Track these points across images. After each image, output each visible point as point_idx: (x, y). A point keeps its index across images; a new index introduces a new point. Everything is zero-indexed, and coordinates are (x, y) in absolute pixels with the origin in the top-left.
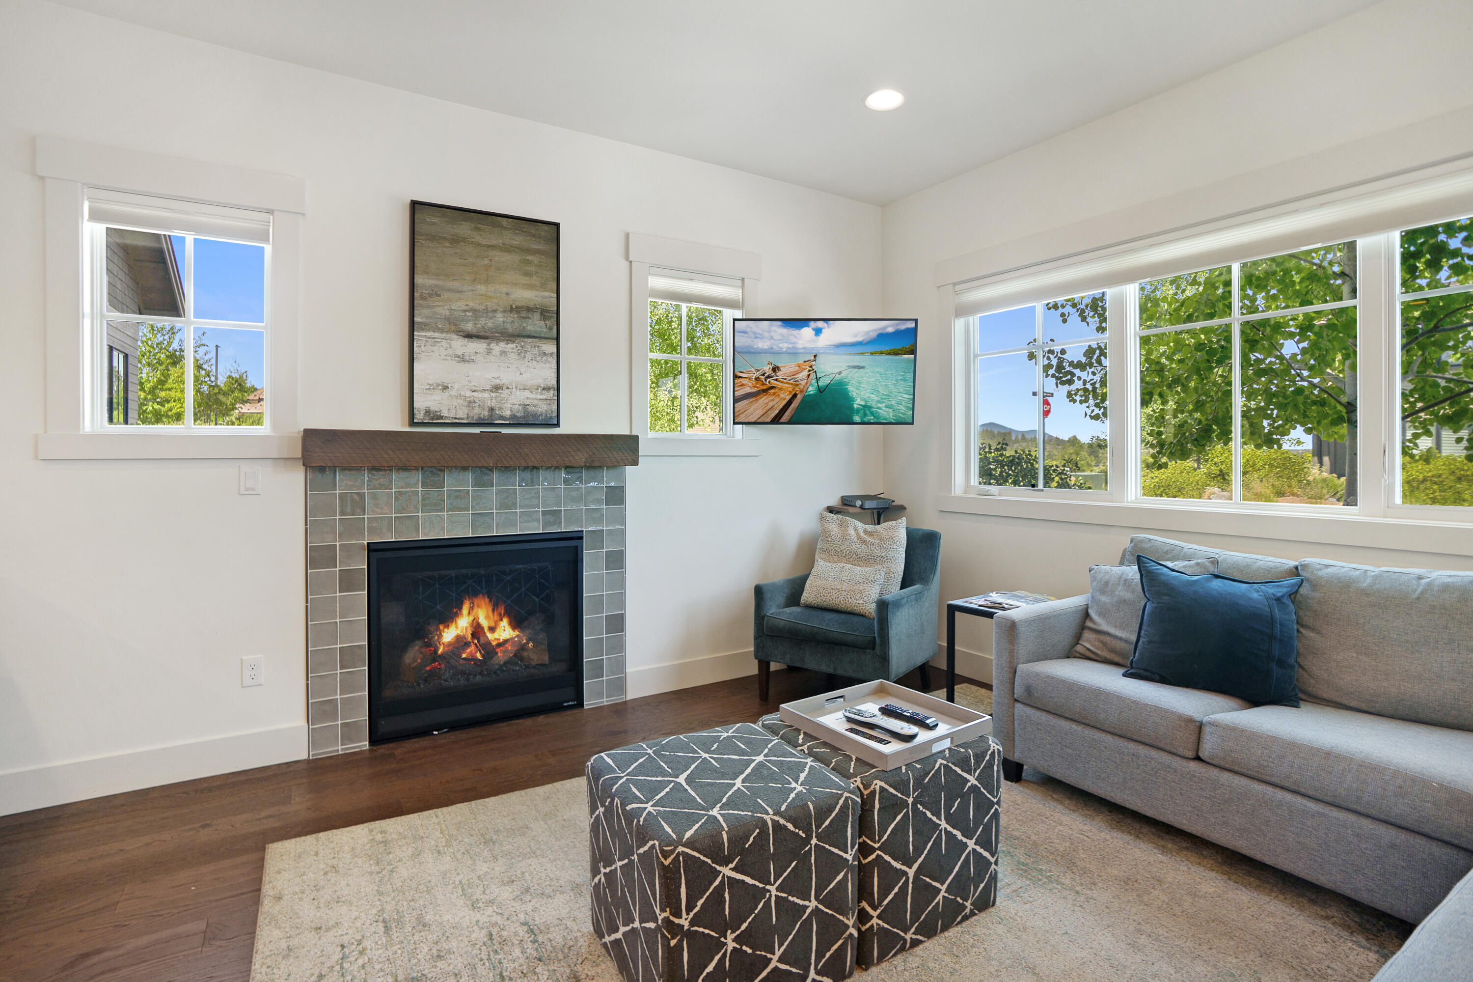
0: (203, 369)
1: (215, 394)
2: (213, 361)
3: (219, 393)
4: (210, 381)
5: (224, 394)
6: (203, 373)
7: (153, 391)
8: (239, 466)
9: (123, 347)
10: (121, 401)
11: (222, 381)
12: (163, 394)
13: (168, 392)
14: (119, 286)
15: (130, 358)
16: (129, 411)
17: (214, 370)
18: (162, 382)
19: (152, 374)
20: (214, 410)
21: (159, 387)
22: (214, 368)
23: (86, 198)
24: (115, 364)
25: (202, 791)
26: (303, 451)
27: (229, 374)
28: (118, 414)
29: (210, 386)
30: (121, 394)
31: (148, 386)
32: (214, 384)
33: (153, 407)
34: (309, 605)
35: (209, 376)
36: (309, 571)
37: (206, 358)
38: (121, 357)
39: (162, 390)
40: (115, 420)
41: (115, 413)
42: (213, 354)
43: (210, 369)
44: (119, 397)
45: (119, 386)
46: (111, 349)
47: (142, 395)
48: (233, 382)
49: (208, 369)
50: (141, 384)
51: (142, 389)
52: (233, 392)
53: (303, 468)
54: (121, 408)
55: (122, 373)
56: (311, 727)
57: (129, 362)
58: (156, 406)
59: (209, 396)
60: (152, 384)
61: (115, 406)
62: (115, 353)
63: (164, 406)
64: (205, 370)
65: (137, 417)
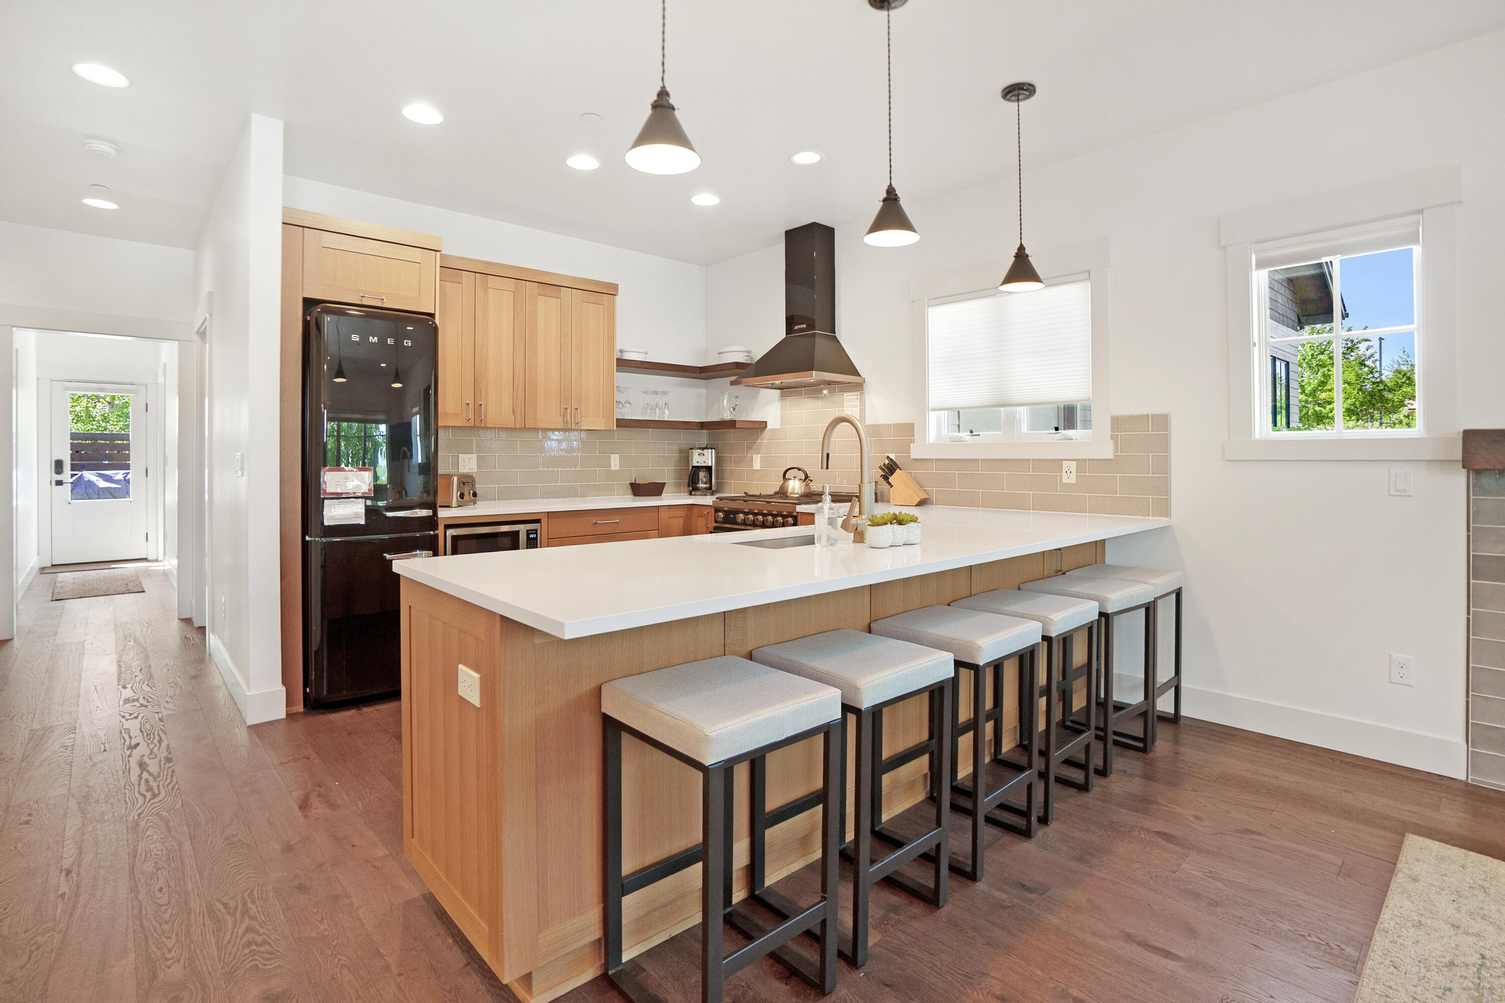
0: (1365, 366)
1: (1380, 391)
2: (1377, 356)
3: (1384, 389)
4: (1373, 377)
5: (1389, 391)
6: (1366, 369)
7: (1313, 393)
8: (1389, 468)
9: (1284, 356)
10: (1284, 406)
11: (1387, 375)
12: (1323, 396)
13: (1328, 393)
14: (1280, 301)
15: (1291, 366)
16: (1291, 414)
17: (1378, 366)
18: (1323, 383)
19: (1312, 377)
20: (1378, 409)
21: (1320, 388)
22: (1378, 363)
23: (1253, 252)
24: (1278, 371)
25: (1347, 763)
26: (1464, 453)
27: (1396, 366)
28: (1281, 419)
29: (1374, 383)
30: (1284, 399)
31: (1308, 389)
32: (1378, 380)
33: (1314, 409)
34: (1471, 617)
35: (1372, 372)
36: (1472, 581)
37: (1369, 353)
38: (1283, 365)
39: (1322, 391)
40: (1279, 424)
41: (1279, 417)
42: (1376, 348)
43: (1373, 365)
44: (1281, 402)
45: (1281, 393)
46: (1274, 359)
47: (1303, 397)
48: (1401, 376)
49: (1372, 365)
50: (1302, 387)
51: (1303, 392)
52: (1401, 387)
53: (1464, 471)
54: (1284, 412)
55: (1284, 378)
56: (1470, 749)
57: (1291, 369)
58: (1317, 408)
59: (1372, 394)
60: (1312, 386)
61: (1278, 410)
62: (1278, 363)
63: (1325, 408)
64: (1368, 366)
65: (1298, 420)
